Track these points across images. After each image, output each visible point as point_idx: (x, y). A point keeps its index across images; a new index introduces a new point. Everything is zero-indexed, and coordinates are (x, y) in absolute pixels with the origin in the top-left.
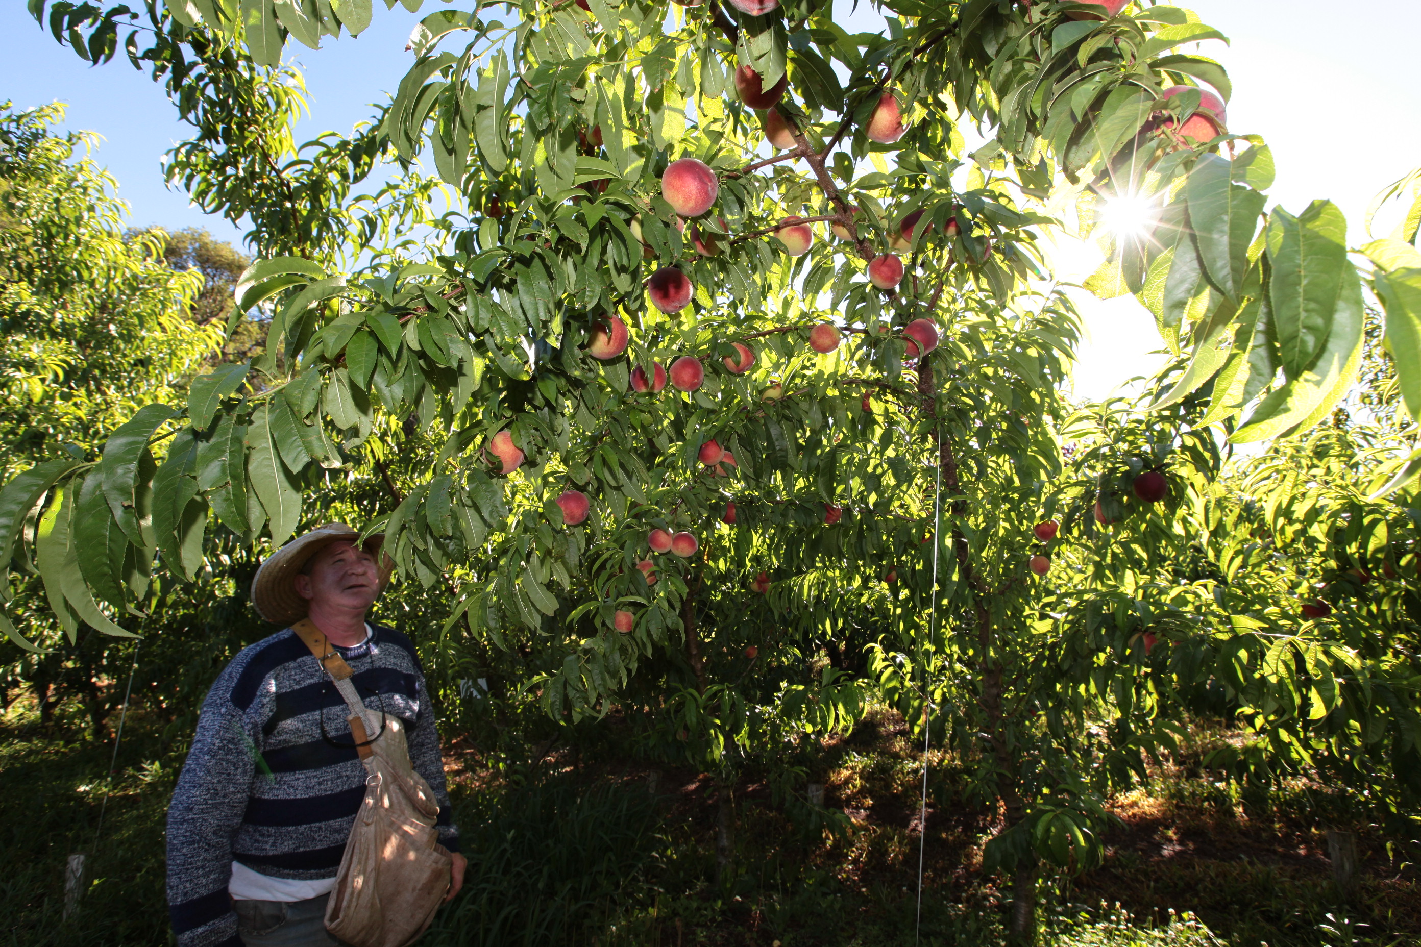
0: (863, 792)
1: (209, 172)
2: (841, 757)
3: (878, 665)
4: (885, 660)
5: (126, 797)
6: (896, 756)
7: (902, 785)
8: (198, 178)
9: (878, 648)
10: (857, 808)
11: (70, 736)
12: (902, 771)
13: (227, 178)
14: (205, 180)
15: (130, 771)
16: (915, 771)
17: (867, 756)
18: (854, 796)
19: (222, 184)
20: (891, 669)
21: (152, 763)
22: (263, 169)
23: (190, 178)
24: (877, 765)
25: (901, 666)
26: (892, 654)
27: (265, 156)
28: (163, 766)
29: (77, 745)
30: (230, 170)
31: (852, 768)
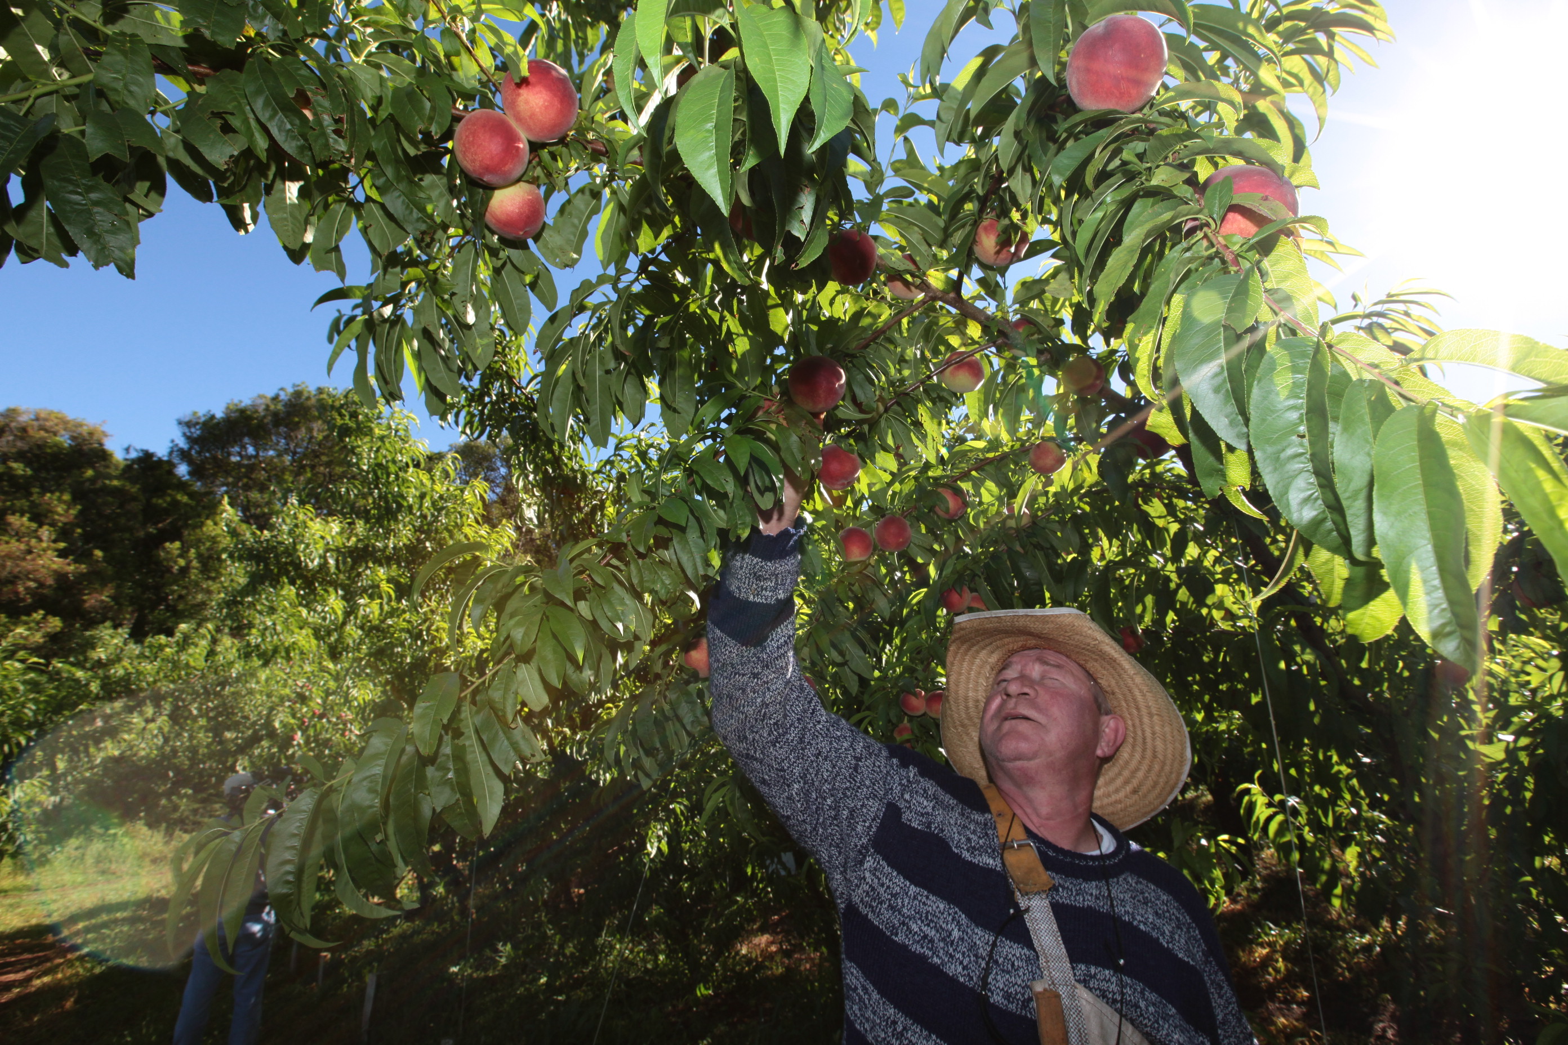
0: (1291, 980)
1: (469, 406)
2: (1251, 930)
3: (1262, 812)
4: (1270, 805)
5: (486, 978)
6: (1333, 926)
7: (1350, 969)
8: (463, 414)
9: (1255, 788)
10: (1287, 1002)
11: (441, 916)
12: (1345, 948)
13: (485, 406)
14: (469, 413)
15: (488, 952)
16: (1367, 948)
17: (1288, 926)
18: (1278, 985)
19: (482, 412)
20: (1280, 818)
21: (505, 945)
22: (510, 389)
23: (457, 415)
24: (1305, 940)
25: (1295, 812)
26: (1278, 797)
27: (510, 379)
28: (513, 947)
29: (447, 925)
30: (487, 399)
31: (1270, 944)
